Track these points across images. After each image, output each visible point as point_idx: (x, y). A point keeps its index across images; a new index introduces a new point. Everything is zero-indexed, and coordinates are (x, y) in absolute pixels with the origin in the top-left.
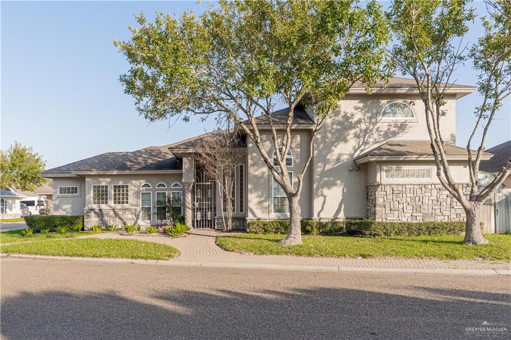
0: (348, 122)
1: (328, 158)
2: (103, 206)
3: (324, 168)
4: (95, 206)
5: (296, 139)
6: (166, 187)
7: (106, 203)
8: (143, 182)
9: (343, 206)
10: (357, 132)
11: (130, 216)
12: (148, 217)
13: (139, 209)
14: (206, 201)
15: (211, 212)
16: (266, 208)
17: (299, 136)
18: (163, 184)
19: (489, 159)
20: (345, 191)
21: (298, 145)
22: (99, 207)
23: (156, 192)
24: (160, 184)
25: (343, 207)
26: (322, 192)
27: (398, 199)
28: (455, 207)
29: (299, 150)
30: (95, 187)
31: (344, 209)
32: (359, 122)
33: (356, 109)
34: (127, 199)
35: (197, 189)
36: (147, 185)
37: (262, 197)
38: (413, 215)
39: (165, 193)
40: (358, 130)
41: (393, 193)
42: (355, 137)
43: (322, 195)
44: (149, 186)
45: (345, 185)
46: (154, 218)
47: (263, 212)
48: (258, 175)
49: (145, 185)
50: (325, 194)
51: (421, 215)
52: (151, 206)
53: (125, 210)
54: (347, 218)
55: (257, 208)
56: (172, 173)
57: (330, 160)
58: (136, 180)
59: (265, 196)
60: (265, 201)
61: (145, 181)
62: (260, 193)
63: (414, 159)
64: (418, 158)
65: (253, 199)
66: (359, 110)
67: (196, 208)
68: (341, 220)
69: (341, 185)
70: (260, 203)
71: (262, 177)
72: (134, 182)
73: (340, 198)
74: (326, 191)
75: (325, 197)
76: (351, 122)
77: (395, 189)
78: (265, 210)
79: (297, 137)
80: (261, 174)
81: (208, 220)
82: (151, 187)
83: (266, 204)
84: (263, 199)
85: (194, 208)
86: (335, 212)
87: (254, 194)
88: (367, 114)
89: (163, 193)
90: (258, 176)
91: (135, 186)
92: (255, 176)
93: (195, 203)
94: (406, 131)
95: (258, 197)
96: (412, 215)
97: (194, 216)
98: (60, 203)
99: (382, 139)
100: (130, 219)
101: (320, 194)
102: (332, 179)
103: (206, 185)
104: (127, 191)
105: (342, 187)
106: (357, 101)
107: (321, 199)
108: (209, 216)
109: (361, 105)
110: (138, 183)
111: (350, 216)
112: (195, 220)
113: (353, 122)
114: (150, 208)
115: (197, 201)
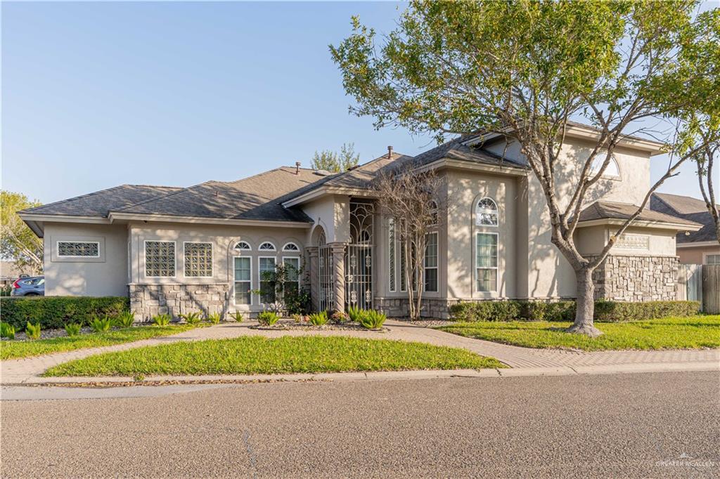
0: (561, 172)
1: (542, 218)
2: (165, 280)
3: (538, 233)
4: (149, 280)
5: (500, 190)
6: (275, 250)
7: (172, 274)
8: (237, 240)
9: (556, 281)
10: (568, 188)
11: (216, 298)
12: (246, 299)
13: (231, 285)
14: (363, 274)
15: (370, 290)
16: (467, 286)
17: (503, 184)
18: (269, 245)
19: (698, 230)
20: (558, 264)
21: (502, 198)
22: (157, 280)
23: (259, 257)
24: (265, 245)
25: (556, 284)
26: (535, 264)
27: (623, 274)
28: (667, 284)
29: (503, 205)
30: (149, 244)
31: (557, 287)
32: (571, 174)
33: (568, 156)
34: (210, 268)
35: (351, 255)
36: (244, 244)
37: (462, 270)
38: (636, 293)
39: (274, 259)
40: (570, 184)
41: (619, 266)
42: (567, 193)
43: (536, 269)
44: (248, 247)
45: (557, 255)
46: (256, 300)
47: (464, 292)
48: (458, 237)
49: (240, 244)
50: (538, 268)
51: (641, 293)
52: (251, 281)
53: (206, 287)
54: (562, 299)
55: (457, 286)
56: (292, 226)
57: (544, 221)
58: (225, 236)
59: (466, 268)
60: (466, 276)
61: (239, 238)
62: (460, 264)
63: (644, 225)
64: (648, 224)
65: (453, 273)
66: (572, 158)
67: (349, 285)
68: (556, 301)
69: (554, 256)
70: (460, 278)
71: (462, 241)
72: (220, 239)
73: (553, 271)
74: (539, 263)
75: (538, 271)
76: (564, 173)
77: (621, 261)
78: (466, 290)
79: (501, 187)
80: (460, 237)
81: (367, 303)
82: (250, 249)
83: (468, 280)
84: (463, 273)
85: (347, 284)
86: (548, 290)
87: (453, 265)
88: (578, 165)
89: (269, 259)
90: (458, 240)
91: (223, 246)
92: (454, 239)
93: (349, 275)
94: (612, 191)
95: (458, 269)
96: (634, 294)
97: (347, 297)
98: (58, 275)
99: (591, 199)
100: (215, 303)
101: (534, 267)
102: (545, 247)
103: (363, 247)
104: (210, 253)
105: (555, 258)
106: (570, 146)
107: (535, 273)
108: (368, 296)
109: (573, 152)
110: (227, 241)
111: (563, 295)
112: (349, 303)
113: (566, 174)
114: (249, 283)
115: (351, 274)
